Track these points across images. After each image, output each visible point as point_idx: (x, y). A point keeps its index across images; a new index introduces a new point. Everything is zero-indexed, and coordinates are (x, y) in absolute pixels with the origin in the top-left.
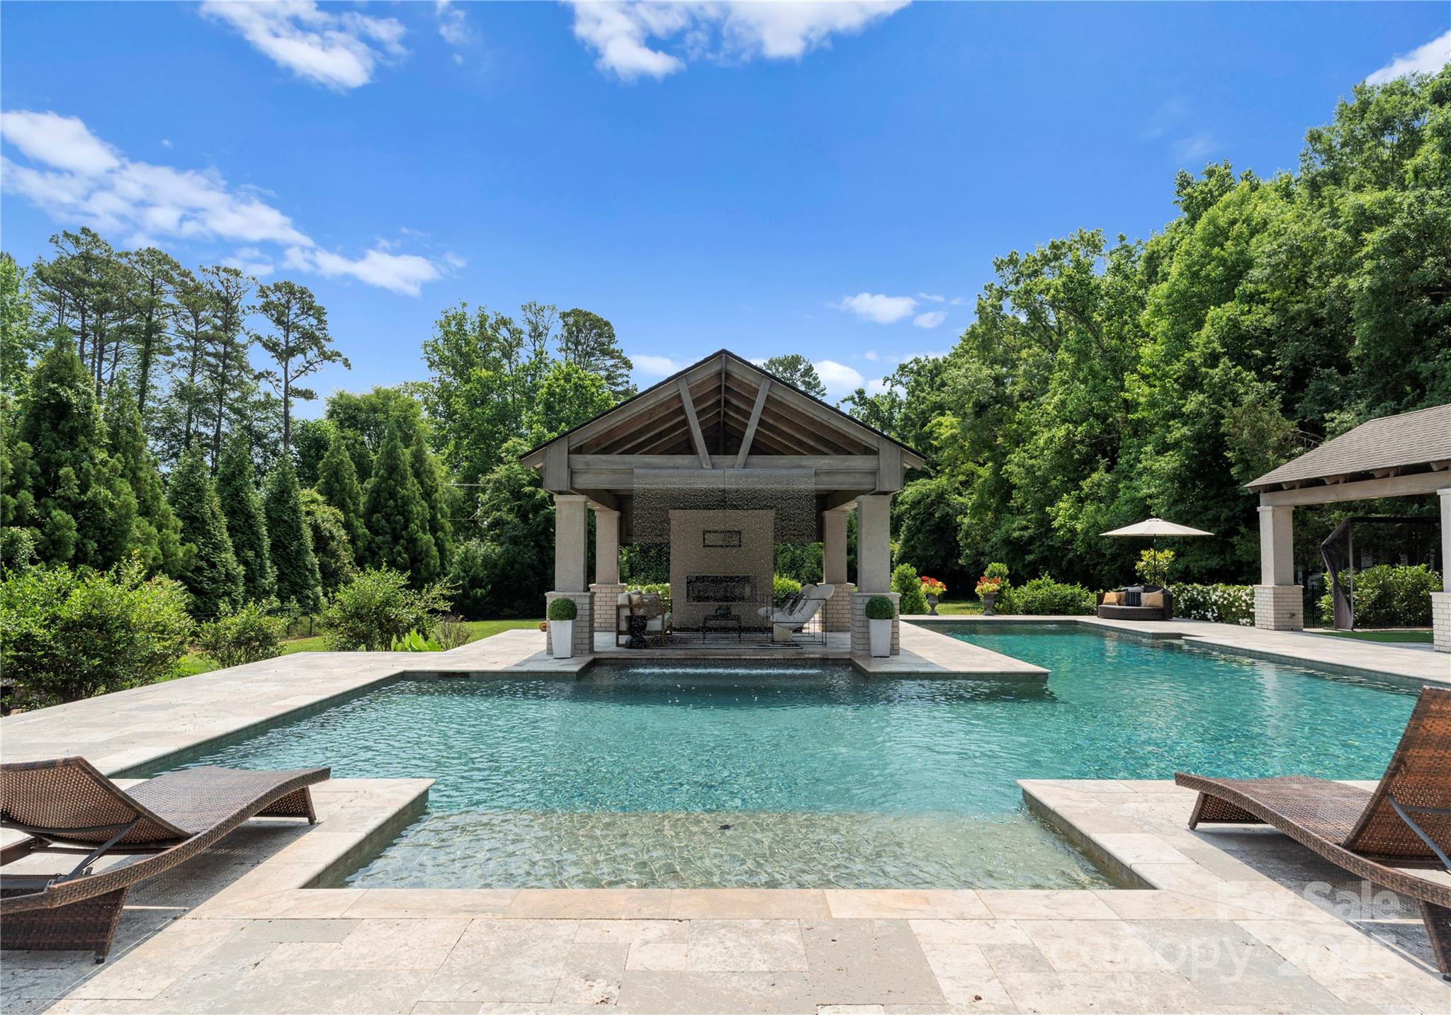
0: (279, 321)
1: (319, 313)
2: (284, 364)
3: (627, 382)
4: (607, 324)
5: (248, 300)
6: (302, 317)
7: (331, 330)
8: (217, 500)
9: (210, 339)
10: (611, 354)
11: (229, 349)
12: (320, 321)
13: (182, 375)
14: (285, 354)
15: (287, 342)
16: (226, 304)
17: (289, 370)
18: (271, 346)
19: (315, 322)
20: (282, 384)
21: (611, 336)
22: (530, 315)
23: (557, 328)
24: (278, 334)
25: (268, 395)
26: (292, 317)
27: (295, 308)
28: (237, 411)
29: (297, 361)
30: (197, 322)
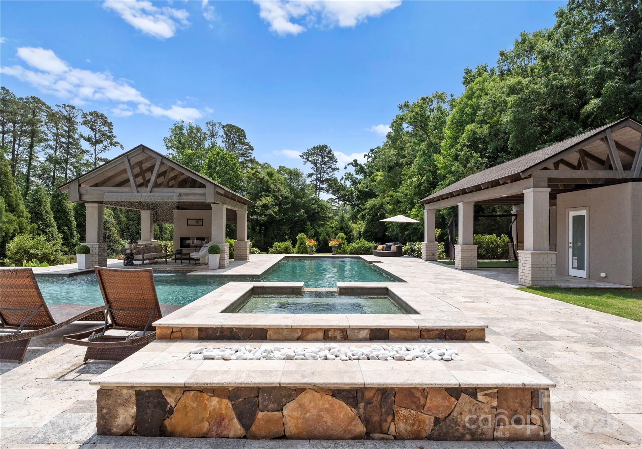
0: (92, 129)
1: (110, 125)
2: (94, 147)
3: (251, 156)
4: (243, 131)
5: (79, 119)
6: (102, 127)
7: (115, 132)
8: (49, 206)
9: (63, 136)
10: (243, 144)
11: (71, 140)
12: (110, 129)
13: (51, 152)
14: (95, 143)
15: (96, 137)
16: (69, 120)
17: (97, 149)
18: (89, 139)
19: (107, 128)
20: (94, 156)
21: (245, 136)
22: (209, 127)
23: (221, 132)
24: (92, 134)
25: (88, 161)
26: (98, 126)
27: (99, 122)
28: (75, 167)
29: (99, 147)
30: (58, 129)
